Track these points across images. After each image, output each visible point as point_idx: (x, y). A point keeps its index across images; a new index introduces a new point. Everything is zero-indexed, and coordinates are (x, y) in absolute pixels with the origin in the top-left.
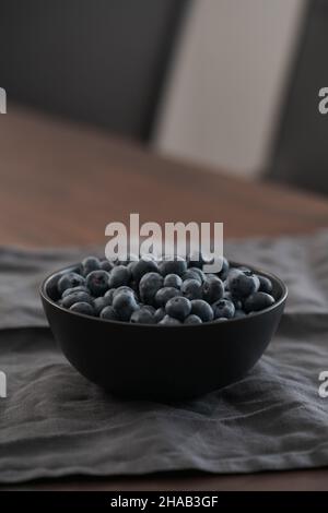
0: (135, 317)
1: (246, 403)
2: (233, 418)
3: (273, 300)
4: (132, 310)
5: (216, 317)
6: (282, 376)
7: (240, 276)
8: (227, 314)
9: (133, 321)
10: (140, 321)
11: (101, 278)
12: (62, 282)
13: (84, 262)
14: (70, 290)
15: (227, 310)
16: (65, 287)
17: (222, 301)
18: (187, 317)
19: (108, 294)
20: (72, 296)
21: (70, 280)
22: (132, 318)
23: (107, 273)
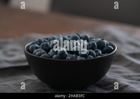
1: (107, 87)
3: (113, 48)
5: (97, 56)
7: (100, 41)
8: (99, 55)
9: (68, 59)
10: (71, 59)
11: (47, 45)
12: (32, 47)
13: (37, 40)
14: (37, 50)
15: (100, 53)
16: (33, 49)
17: (97, 50)
18: (88, 56)
19: (51, 50)
20: (39, 52)
21: (35, 47)
22: (67, 58)
23: (48, 43)
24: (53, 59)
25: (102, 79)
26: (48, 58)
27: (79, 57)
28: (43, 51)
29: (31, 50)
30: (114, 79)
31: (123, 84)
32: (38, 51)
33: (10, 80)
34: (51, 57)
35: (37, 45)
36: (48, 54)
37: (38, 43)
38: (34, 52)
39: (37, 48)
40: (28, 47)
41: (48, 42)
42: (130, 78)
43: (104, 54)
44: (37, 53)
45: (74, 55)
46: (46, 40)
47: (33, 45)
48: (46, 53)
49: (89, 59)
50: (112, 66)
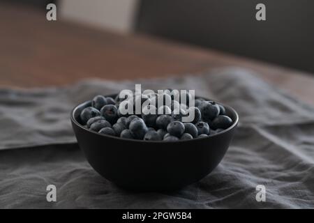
0: (148, 136)
2: (213, 201)
3: (230, 120)
4: (145, 132)
5: (199, 134)
6: (232, 170)
7: (208, 106)
8: (205, 132)
9: (147, 139)
10: (152, 139)
11: (112, 110)
12: (84, 113)
13: (95, 99)
14: (93, 119)
15: (205, 129)
16: (87, 116)
17: (201, 122)
18: (183, 134)
19: (119, 120)
20: (97, 123)
21: (90, 112)
22: (146, 137)
23: (115, 106)
24: (121, 138)
25: (210, 175)
26: (112, 135)
27: (167, 135)
28: (104, 121)
29: (82, 118)
30: (231, 175)
31: (247, 186)
32: (95, 121)
33: (44, 170)
34: (118, 134)
35: (94, 110)
36: (113, 128)
37: (97, 104)
38: (88, 123)
39: (94, 114)
40: (79, 111)
41: (114, 104)
42: (262, 174)
43: (215, 130)
44: (93, 125)
45: (159, 131)
46: (112, 99)
47: (87, 109)
48: (110, 125)
49: (185, 140)
50: (230, 148)
